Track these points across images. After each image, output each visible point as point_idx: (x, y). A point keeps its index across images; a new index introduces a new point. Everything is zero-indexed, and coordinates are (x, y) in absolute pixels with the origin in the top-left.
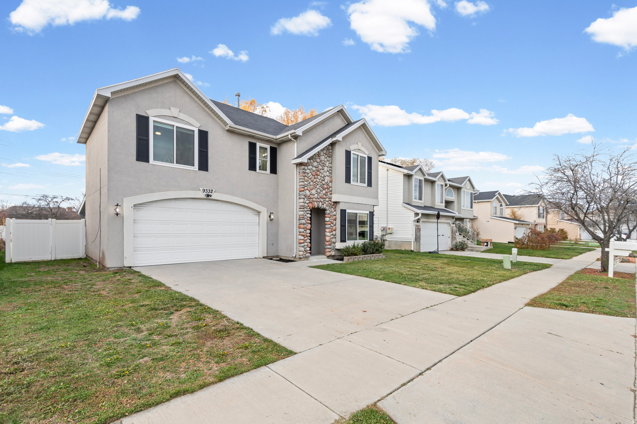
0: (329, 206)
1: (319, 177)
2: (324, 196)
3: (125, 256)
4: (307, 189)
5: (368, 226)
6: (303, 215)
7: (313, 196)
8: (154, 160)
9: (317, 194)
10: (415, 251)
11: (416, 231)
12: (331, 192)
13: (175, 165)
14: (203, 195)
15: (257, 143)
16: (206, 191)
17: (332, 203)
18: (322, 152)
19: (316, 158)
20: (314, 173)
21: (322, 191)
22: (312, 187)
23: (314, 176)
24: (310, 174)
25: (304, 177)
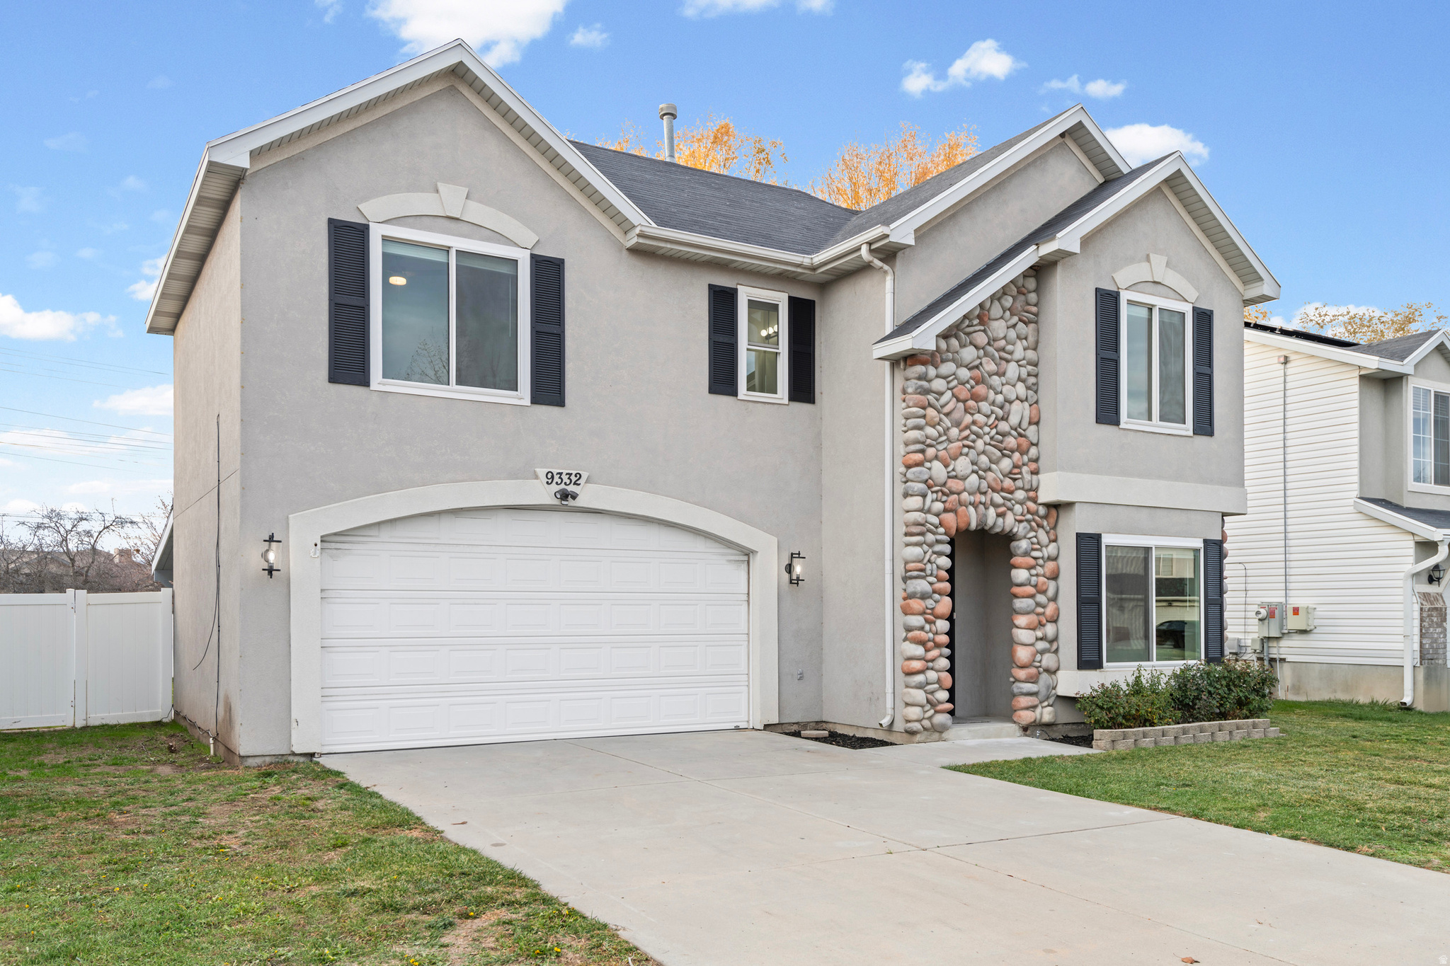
0: (1028, 521)
1: (985, 406)
2: (1008, 483)
3: (294, 716)
4: (936, 457)
5: (1199, 601)
6: (921, 561)
7: (961, 482)
8: (383, 378)
9: (977, 473)
10: (1420, 706)
11: (1422, 620)
12: (1033, 466)
13: (455, 391)
14: (546, 495)
15: (739, 287)
16: (557, 479)
17: (1042, 511)
18: (996, 303)
19: (971, 329)
20: (963, 392)
21: (997, 461)
22: (958, 447)
23: (964, 401)
24: (949, 394)
25: (925, 408)
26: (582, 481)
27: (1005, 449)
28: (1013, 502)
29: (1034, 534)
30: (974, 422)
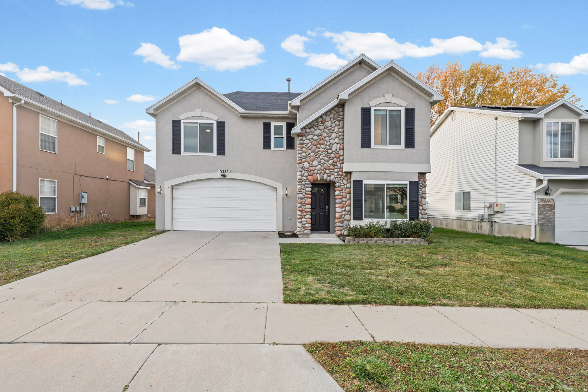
0: (339, 177)
1: (323, 146)
2: (332, 167)
3: (165, 222)
4: (306, 161)
6: (301, 189)
7: (314, 168)
8: (184, 152)
9: (320, 165)
10: (538, 240)
12: (341, 162)
13: (199, 154)
15: (272, 122)
16: (222, 172)
17: (344, 174)
18: (328, 117)
19: (318, 125)
20: (315, 143)
21: (328, 161)
22: (313, 158)
23: (316, 145)
24: (310, 143)
25: (302, 148)
26: (229, 172)
27: (330, 157)
28: (334, 172)
29: (342, 181)
30: (319, 151)
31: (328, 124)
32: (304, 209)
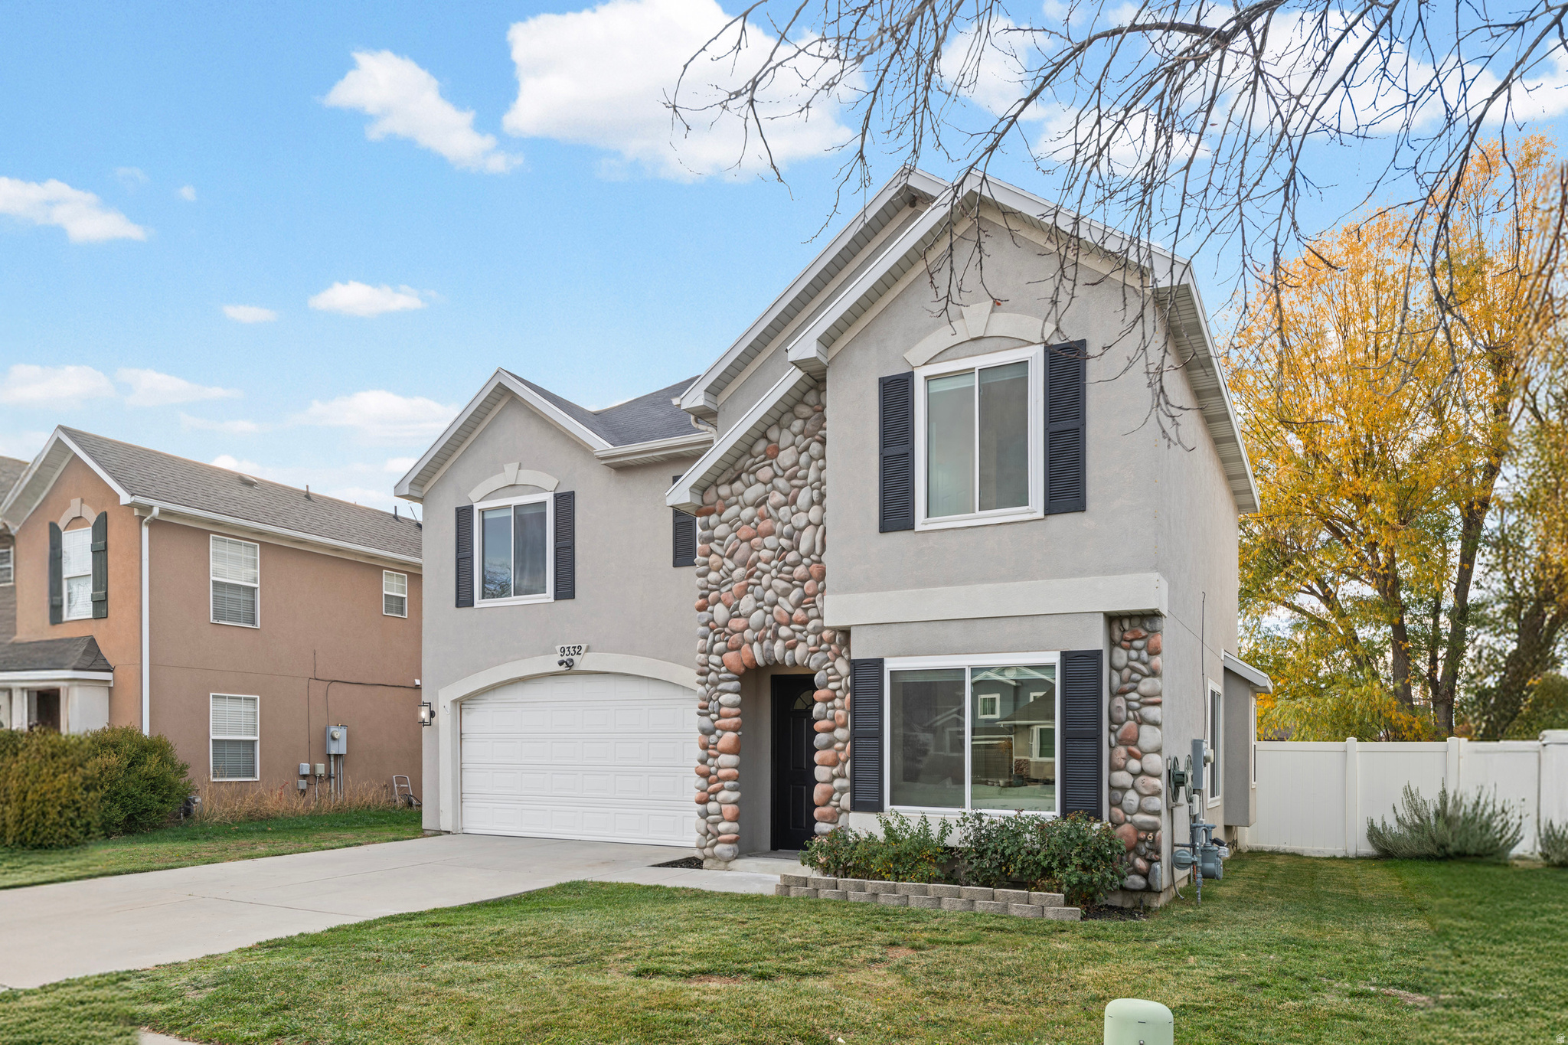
1: (770, 541)
2: (799, 614)
4: (720, 600)
5: (1056, 735)
7: (744, 621)
8: (480, 599)
9: (761, 608)
13: (513, 600)
16: (567, 652)
18: (785, 431)
19: (754, 467)
20: (745, 531)
21: (786, 594)
22: (740, 587)
23: (749, 540)
24: (732, 536)
25: (707, 556)
26: (582, 652)
27: (794, 579)
28: (804, 633)
29: (829, 664)
30: (759, 559)
31: (786, 457)
32: (713, 769)
